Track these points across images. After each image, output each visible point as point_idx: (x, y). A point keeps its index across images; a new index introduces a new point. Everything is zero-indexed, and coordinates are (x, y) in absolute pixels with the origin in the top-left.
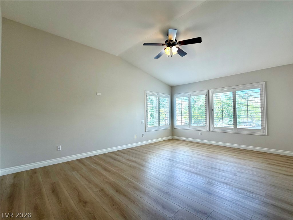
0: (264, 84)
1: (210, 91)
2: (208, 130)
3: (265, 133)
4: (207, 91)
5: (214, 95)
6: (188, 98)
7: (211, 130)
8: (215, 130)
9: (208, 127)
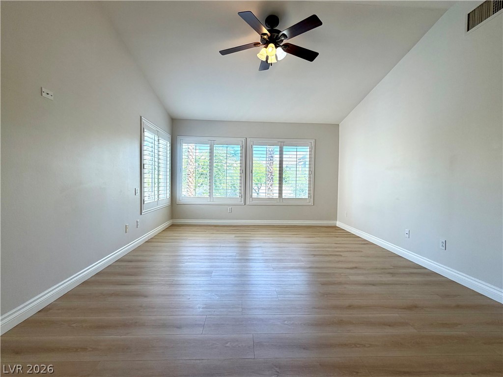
0: (313, 141)
1: (248, 140)
2: (243, 203)
3: (311, 203)
4: (244, 140)
5: (255, 148)
6: (209, 148)
7: (248, 203)
8: (254, 202)
9: (243, 199)
